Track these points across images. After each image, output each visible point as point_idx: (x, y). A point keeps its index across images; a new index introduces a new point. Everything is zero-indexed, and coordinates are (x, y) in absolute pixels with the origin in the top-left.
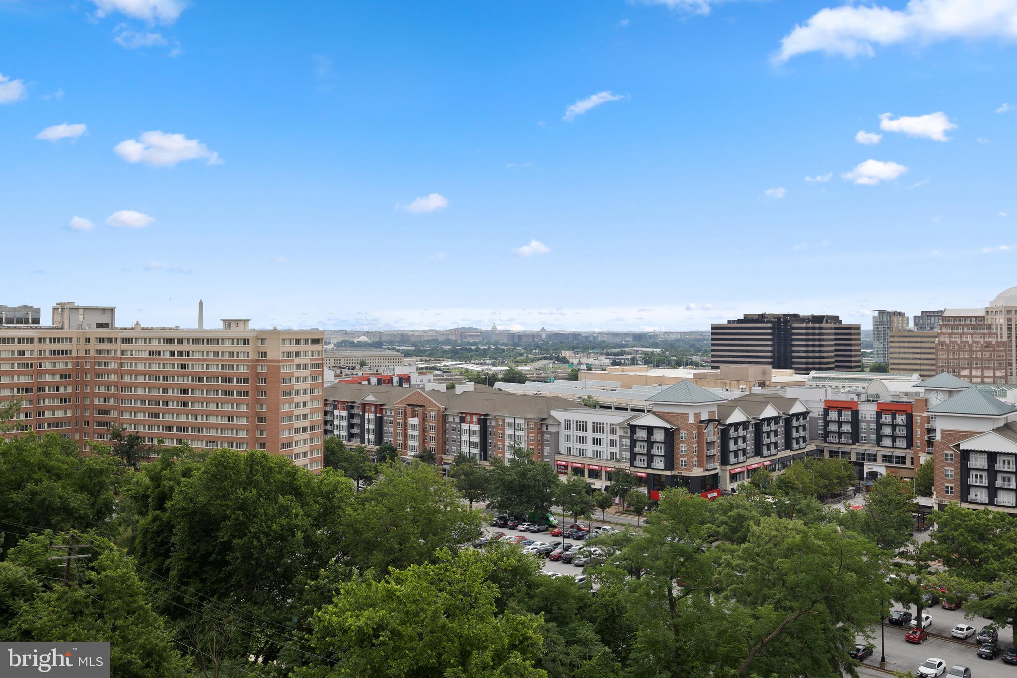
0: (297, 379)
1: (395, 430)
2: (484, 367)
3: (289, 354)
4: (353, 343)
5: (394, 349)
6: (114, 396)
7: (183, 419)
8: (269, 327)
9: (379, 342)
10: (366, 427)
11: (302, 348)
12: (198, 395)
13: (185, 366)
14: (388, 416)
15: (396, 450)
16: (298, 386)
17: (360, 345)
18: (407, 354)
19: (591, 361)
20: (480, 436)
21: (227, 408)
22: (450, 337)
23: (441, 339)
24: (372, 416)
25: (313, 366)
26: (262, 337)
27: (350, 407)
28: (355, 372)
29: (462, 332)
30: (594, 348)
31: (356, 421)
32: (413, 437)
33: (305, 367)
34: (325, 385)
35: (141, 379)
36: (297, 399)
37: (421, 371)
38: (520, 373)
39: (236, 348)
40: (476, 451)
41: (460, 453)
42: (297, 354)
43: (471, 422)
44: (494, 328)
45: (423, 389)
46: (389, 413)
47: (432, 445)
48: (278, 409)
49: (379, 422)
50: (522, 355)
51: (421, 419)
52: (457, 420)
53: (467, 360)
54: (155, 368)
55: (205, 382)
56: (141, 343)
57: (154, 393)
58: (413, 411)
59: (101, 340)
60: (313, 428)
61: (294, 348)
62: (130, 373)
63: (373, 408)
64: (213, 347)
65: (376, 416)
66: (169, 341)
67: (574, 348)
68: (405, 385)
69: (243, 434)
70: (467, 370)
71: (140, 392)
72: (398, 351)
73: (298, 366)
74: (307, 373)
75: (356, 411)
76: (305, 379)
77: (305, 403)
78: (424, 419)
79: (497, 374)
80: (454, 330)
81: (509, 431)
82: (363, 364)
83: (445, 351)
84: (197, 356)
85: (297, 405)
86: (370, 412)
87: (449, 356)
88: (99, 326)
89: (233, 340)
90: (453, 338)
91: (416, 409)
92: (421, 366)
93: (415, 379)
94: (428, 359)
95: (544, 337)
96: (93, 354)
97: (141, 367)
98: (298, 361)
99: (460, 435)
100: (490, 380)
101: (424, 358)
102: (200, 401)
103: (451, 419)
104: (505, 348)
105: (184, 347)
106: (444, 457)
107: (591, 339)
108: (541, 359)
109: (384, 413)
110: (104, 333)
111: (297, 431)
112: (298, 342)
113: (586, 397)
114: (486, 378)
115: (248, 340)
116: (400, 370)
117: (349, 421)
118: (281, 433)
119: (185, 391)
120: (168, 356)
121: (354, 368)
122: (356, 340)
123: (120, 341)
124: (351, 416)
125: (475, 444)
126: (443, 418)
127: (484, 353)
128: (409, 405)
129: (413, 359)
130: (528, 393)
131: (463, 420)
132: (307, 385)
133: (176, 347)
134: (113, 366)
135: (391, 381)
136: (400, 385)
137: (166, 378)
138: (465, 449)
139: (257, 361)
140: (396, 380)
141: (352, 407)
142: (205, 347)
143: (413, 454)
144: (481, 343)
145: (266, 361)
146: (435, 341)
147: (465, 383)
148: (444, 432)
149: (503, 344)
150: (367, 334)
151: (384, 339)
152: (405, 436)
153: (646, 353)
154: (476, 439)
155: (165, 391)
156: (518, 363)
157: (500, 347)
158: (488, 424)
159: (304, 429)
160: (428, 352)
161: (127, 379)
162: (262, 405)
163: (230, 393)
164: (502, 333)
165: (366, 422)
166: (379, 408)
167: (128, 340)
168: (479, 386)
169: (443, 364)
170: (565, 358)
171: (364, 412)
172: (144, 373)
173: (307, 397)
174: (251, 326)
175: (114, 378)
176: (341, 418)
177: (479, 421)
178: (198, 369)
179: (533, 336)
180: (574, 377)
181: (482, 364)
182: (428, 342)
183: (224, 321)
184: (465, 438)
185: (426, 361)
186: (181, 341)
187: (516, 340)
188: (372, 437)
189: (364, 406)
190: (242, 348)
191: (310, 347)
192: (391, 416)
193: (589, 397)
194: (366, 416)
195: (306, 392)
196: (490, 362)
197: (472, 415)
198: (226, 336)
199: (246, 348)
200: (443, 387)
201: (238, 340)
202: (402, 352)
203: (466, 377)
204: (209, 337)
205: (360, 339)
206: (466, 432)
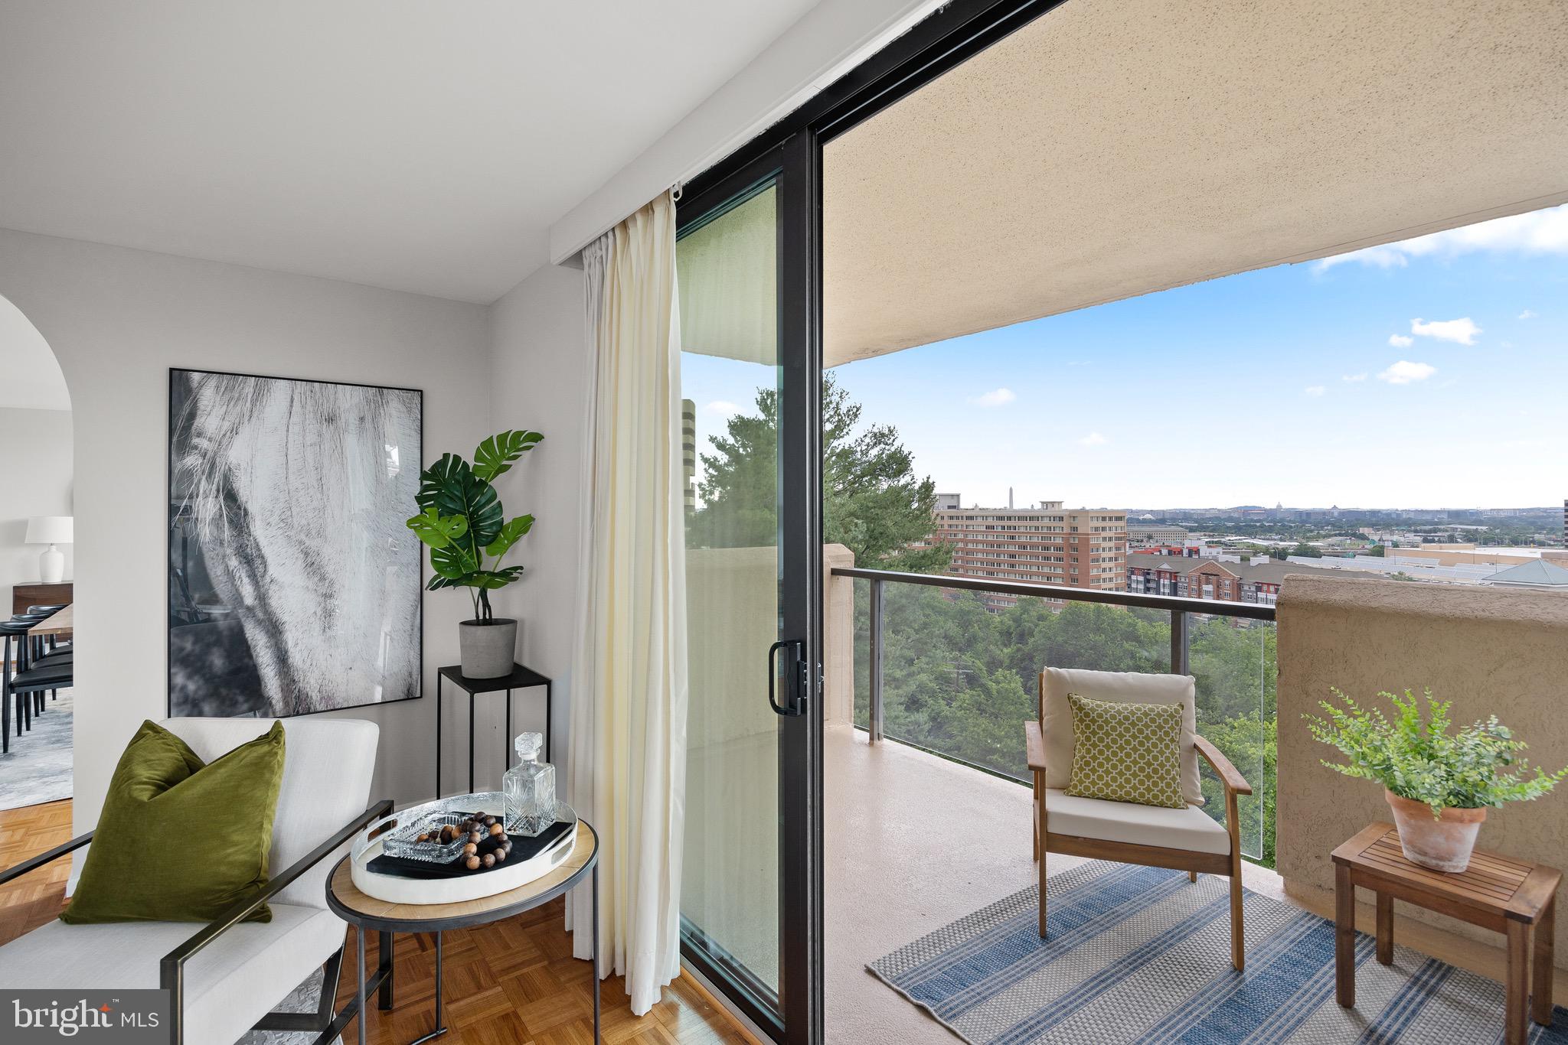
0: (1104, 550)
2: (1272, 542)
3: (1096, 529)
4: (1138, 519)
5: (1178, 525)
6: (960, 558)
8: (1079, 507)
9: (1162, 519)
11: (1107, 524)
12: (1023, 559)
13: (1013, 537)
14: (1183, 582)
16: (1104, 555)
17: (1145, 522)
18: (1192, 530)
19: (1395, 538)
21: (1046, 570)
22: (1232, 515)
23: (1223, 516)
24: (1167, 582)
25: (1117, 539)
26: (1074, 515)
27: (1146, 573)
28: (1143, 544)
29: (1246, 511)
30: (1397, 525)
31: (1152, 585)
33: (1110, 539)
34: (1127, 554)
35: (980, 547)
36: (1104, 565)
37: (1209, 544)
38: (1313, 548)
39: (1052, 524)
42: (1104, 529)
43: (1268, 591)
44: (1279, 506)
45: (1217, 561)
46: (1183, 580)
48: (1089, 573)
49: (1174, 587)
50: (1312, 531)
51: (1216, 587)
52: (1253, 589)
53: (1250, 535)
54: (990, 538)
55: (1029, 550)
56: (980, 520)
57: (990, 557)
58: (1207, 579)
59: (951, 518)
61: (1101, 524)
62: (973, 542)
63: (1168, 575)
64: (1035, 523)
65: (1171, 582)
66: (1001, 518)
67: (1372, 525)
68: (1195, 557)
70: (1255, 545)
71: (980, 556)
72: (1182, 526)
73: (1104, 539)
74: (1112, 544)
75: (1151, 577)
76: (1110, 549)
78: (1219, 586)
79: (1287, 549)
80: (1237, 508)
82: (1150, 537)
83: (1228, 527)
84: (1022, 530)
85: (1104, 570)
86: (1165, 578)
87: (1233, 531)
88: (949, 507)
90: (1236, 515)
91: (1210, 577)
92: (1207, 540)
93: (1204, 551)
94: (1212, 534)
95: (1336, 514)
96: (946, 527)
97: (980, 538)
98: (1104, 534)
100: (1281, 555)
101: (1207, 533)
102: (1025, 564)
103: (1246, 588)
104: (1293, 525)
105: (1012, 523)
107: (1394, 516)
108: (1336, 535)
109: (1178, 579)
110: (953, 512)
112: (1104, 519)
113: (1396, 574)
114: (1275, 552)
115: (1063, 518)
116: (1188, 544)
117: (1145, 585)
119: (1013, 556)
121: (1142, 541)
122: (1141, 518)
123: (964, 518)
124: (1148, 581)
126: (1239, 587)
127: (1270, 530)
128: (1203, 574)
129: (1198, 534)
130: (1324, 567)
131: (1259, 589)
132: (1112, 554)
133: (1006, 523)
134: (960, 536)
135: (1181, 552)
136: (1190, 555)
137: (999, 546)
139: (1070, 534)
140: (1185, 552)
141: (1149, 574)
142: (1028, 523)
144: (1264, 520)
145: (1078, 534)
146: (1218, 518)
147: (1260, 557)
149: (1290, 521)
150: (1151, 512)
151: (1167, 516)
153: (1468, 531)
155: (998, 555)
156: (1309, 539)
157: (1286, 523)
160: (1211, 528)
161: (970, 546)
163: (1048, 559)
164: (1289, 511)
165: (1161, 586)
166: (1174, 575)
167: (970, 518)
168: (1272, 559)
169: (1228, 538)
170: (1363, 534)
171: (1161, 578)
172: (982, 542)
173: (1112, 564)
174: (1064, 506)
175: (961, 545)
176: (1138, 582)
178: (1023, 540)
179: (1324, 513)
180: (1379, 552)
181: (1268, 539)
182: (1210, 519)
183: (1043, 503)
185: (1210, 536)
186: (1009, 518)
187: (1304, 517)
189: (1159, 573)
190: (1058, 524)
191: (1114, 523)
192: (1185, 583)
193: (1399, 573)
194: (1162, 581)
195: (1111, 559)
196: (1276, 537)
197: (1269, 585)
198: (1043, 514)
199: (1061, 524)
200: (1237, 559)
201: (1054, 517)
202: (1186, 527)
203: (1256, 551)
204: (1031, 515)
205: (1145, 517)
206: (1262, 599)
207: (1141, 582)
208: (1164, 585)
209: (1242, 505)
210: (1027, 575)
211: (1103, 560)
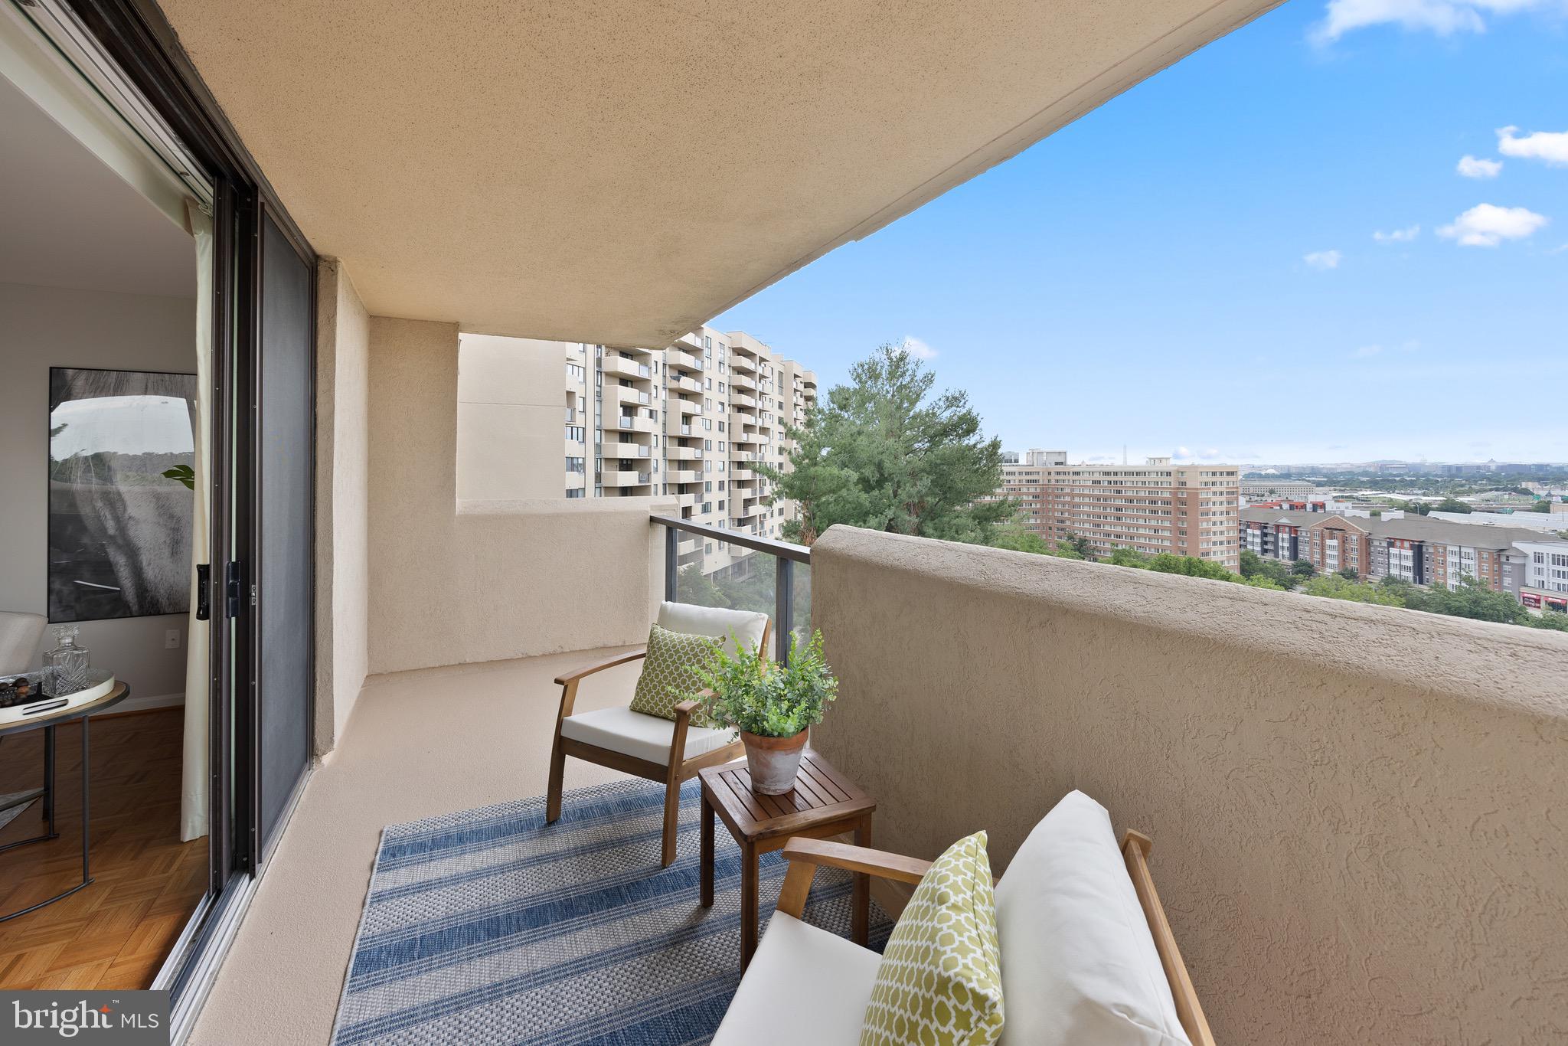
0: (1214, 503)
1: (1311, 549)
2: (1415, 497)
3: (1206, 484)
4: (1260, 474)
5: (1304, 480)
6: (1068, 511)
7: (1119, 529)
8: (1189, 463)
9: (1287, 474)
10: (1280, 544)
11: (1218, 478)
12: (1130, 512)
13: (1119, 492)
14: (1303, 536)
15: (1313, 566)
16: (1214, 509)
17: (1268, 477)
18: (1319, 484)
20: (1414, 561)
21: (1153, 523)
22: (1367, 469)
23: (1357, 471)
24: (1286, 536)
25: (1228, 493)
26: (1182, 470)
27: (1263, 527)
28: (1264, 499)
29: (1383, 466)
31: (1270, 539)
32: (1332, 556)
33: (1221, 493)
34: (1240, 509)
35: (1087, 500)
36: (1214, 519)
37: (1336, 499)
38: (1462, 504)
39: (1160, 479)
40: (1409, 575)
41: (1389, 574)
42: (1214, 484)
43: (1402, 547)
44: (1424, 461)
45: (1343, 516)
46: (1304, 534)
47: (1354, 565)
48: (1198, 526)
49: (1294, 543)
50: (1462, 486)
51: (1341, 541)
52: (1385, 544)
53: (1388, 490)
54: (1096, 492)
55: (1135, 504)
56: (1086, 475)
57: (1097, 510)
58: (1332, 534)
59: (1058, 473)
60: (1229, 542)
61: (1211, 479)
62: (1079, 496)
63: (1287, 529)
64: (1142, 478)
65: (1290, 535)
66: (1107, 474)
67: (1539, 480)
68: (1320, 511)
69: (1167, 543)
70: (1391, 500)
71: (1086, 509)
72: (1309, 481)
73: (1215, 493)
74: (1223, 498)
75: (1269, 531)
76: (1221, 503)
77: (1221, 522)
78: (1344, 541)
79: (1430, 504)
80: (1374, 463)
81: (1451, 559)
82: (1272, 492)
83: (1362, 482)
84: (1129, 484)
85: (1214, 524)
86: (1284, 532)
87: (1368, 486)
88: (1057, 463)
89: (1157, 473)
90: (1372, 470)
91: (1335, 532)
92: (1336, 495)
93: (1331, 506)
94: (1343, 488)
95: (1493, 468)
96: (1053, 482)
97: (1086, 492)
98: (1214, 489)
99: (1389, 558)
100: (1424, 510)
101: (1337, 488)
102: (1132, 517)
103: (1376, 543)
104: (1439, 479)
105: (1118, 478)
106: (1368, 576)
108: (1491, 490)
109: (1299, 534)
110: (1060, 468)
111: (1215, 543)
112: (1214, 474)
113: (1563, 531)
114: (1416, 508)
115: (1170, 473)
116: (1313, 498)
117: (1262, 538)
118: (1200, 544)
119: (1120, 510)
120: (1140, 485)
121: (1263, 495)
122: (1263, 473)
123: (1071, 474)
124: (1265, 535)
125: (1408, 568)
126: (1368, 542)
127: (1412, 484)
128: (1327, 529)
129: (1325, 489)
130: (1474, 522)
131: (1391, 544)
132: (1224, 508)
133: (1112, 478)
134: (1067, 490)
135: (1304, 507)
136: (1314, 511)
137: (1105, 500)
138: (1394, 572)
139: (1178, 488)
140: (1309, 507)
141: (1266, 528)
142: (1135, 478)
143: (1332, 571)
144: (1406, 474)
145: (1186, 489)
146: (1350, 473)
147: (1393, 512)
148: (1369, 554)
149: (1436, 476)
150: (1274, 467)
151: (1293, 471)
152: (1323, 555)
154: (1410, 563)
155: (1105, 508)
156: (1458, 494)
157: (1431, 478)
158: (1424, 550)
159: (1221, 543)
160: (1342, 483)
161: (1077, 500)
162: (1183, 522)
163: (1156, 512)
164: (1435, 466)
165: (1280, 540)
166: (1293, 529)
167: (1078, 473)
168: (1408, 514)
169: (1361, 493)
170: (1526, 489)
171: (1278, 532)
172: (1089, 496)
173: (1224, 518)
174: (1173, 463)
175: (1068, 499)
176: (1254, 535)
177: (1412, 547)
178: (1130, 494)
179: (1478, 468)
180: (1544, 508)
181: (1408, 494)
182: (1342, 473)
183: (1148, 459)
184: (1393, 561)
185: (1340, 490)
186: (1116, 474)
187: (1454, 471)
188: (1287, 553)
189: (1278, 527)
190: (1165, 478)
191: (1225, 478)
192: (1308, 537)
194: (1280, 535)
195: (1222, 513)
196: (1419, 492)
197: (1402, 540)
198: (1150, 469)
199: (1169, 479)
200: (1366, 514)
201: (1161, 473)
202: (1314, 482)
203: (1392, 505)
204: (1138, 470)
205: (1268, 472)
206: (1395, 556)
207: (1257, 536)
208: (1283, 539)
209: (1381, 460)
210: (1134, 528)
211: (1214, 514)
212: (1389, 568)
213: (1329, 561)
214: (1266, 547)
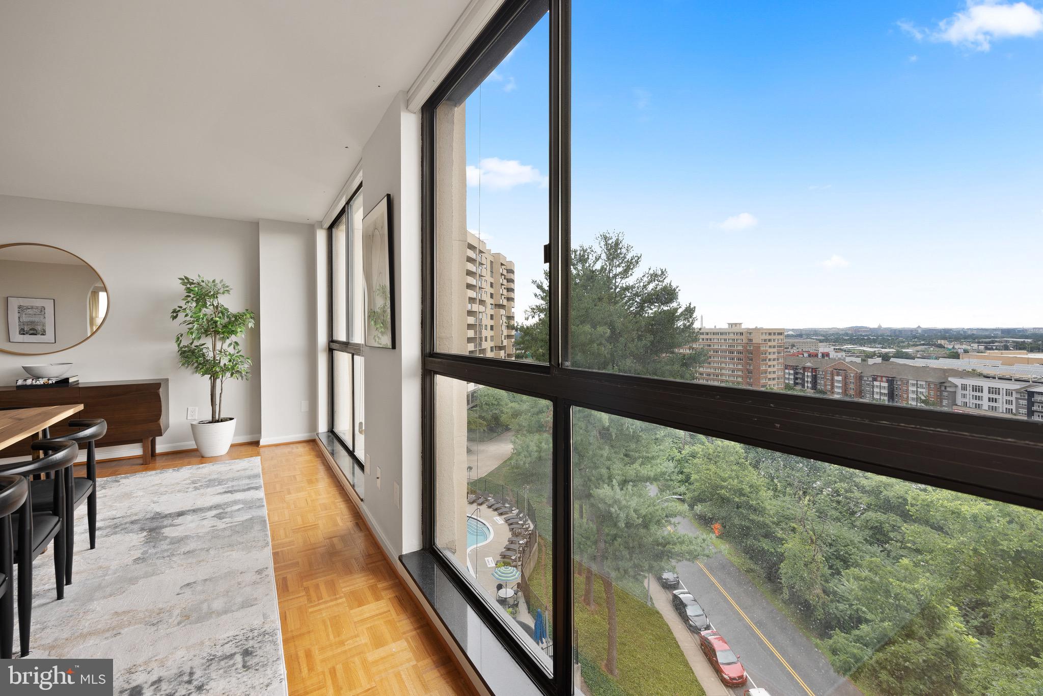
0: (770, 353)
1: (825, 382)
2: (878, 349)
3: (765, 340)
5: (811, 338)
7: (709, 370)
8: (754, 327)
9: (800, 334)
10: (806, 379)
11: (772, 337)
12: (716, 359)
14: (820, 374)
16: (769, 357)
17: (789, 336)
18: (821, 341)
19: (965, 347)
20: (888, 390)
21: (731, 366)
22: (847, 332)
23: (841, 333)
24: (810, 374)
25: (778, 347)
26: (750, 332)
27: (795, 368)
28: (789, 350)
29: (857, 329)
30: (965, 338)
31: (799, 376)
32: (839, 387)
33: (774, 347)
36: (770, 363)
37: (835, 350)
38: (907, 353)
39: (736, 337)
42: (770, 340)
43: (881, 381)
44: (880, 326)
45: (845, 361)
46: (821, 373)
47: (852, 392)
48: (759, 368)
49: (815, 379)
50: (903, 342)
51: (844, 377)
52: (870, 379)
53: (861, 345)
55: (720, 353)
58: (838, 373)
60: (778, 379)
61: (768, 337)
63: (810, 370)
64: (724, 337)
65: (812, 374)
67: (947, 339)
68: (827, 358)
69: (740, 379)
72: (814, 339)
73: (770, 347)
74: (775, 350)
75: (799, 371)
76: (774, 353)
77: (774, 366)
78: (846, 377)
79: (889, 353)
81: (911, 388)
82: (793, 346)
83: (844, 340)
84: (716, 341)
85: (770, 366)
86: (808, 372)
87: (849, 342)
89: (734, 333)
90: (850, 332)
91: (840, 371)
92: (832, 348)
93: (833, 355)
94: (834, 344)
98: (770, 344)
99: (873, 388)
100: (886, 358)
101: (832, 344)
103: (865, 379)
104: (890, 338)
108: (921, 345)
109: (818, 373)
111: (770, 379)
112: (770, 334)
114: (882, 356)
115: (742, 333)
116: (820, 350)
117: (794, 376)
124: (796, 373)
125: (885, 394)
126: (860, 378)
127: (874, 341)
128: (834, 369)
129: (825, 344)
130: (919, 365)
131: (875, 379)
132: (775, 356)
135: (816, 355)
136: (824, 358)
138: (877, 397)
139: (747, 343)
140: (820, 355)
141: (797, 369)
142: (719, 337)
144: (870, 335)
145: (752, 344)
146: (837, 334)
147: (875, 359)
148: (861, 385)
149: (888, 336)
150: (793, 330)
151: (804, 332)
152: (833, 386)
153: (1017, 343)
154: (886, 391)
156: (904, 347)
157: (885, 337)
158: (895, 383)
159: (774, 379)
160: (833, 340)
162: (750, 365)
163: (733, 359)
164: (886, 329)
166: (814, 370)
169: (846, 347)
170: (941, 345)
171: (804, 372)
173: (775, 363)
174: (743, 326)
176: (789, 374)
177: (888, 381)
178: (716, 347)
179: (912, 331)
180: (954, 356)
181: (874, 347)
182: (832, 334)
183: (729, 324)
184: (876, 390)
186: (707, 334)
187: (897, 333)
188: (810, 385)
189: (804, 369)
190: (739, 337)
191: (776, 337)
192: (823, 375)
193: (973, 370)
194: (806, 374)
195: (774, 360)
196: (879, 346)
197: (882, 377)
198: (730, 331)
199: (741, 337)
200: (859, 360)
201: (737, 333)
202: (816, 339)
203: (871, 356)
204: (722, 331)
205: (788, 333)
206: (877, 386)
207: (792, 374)
208: (807, 376)
209: (855, 326)
210: (718, 369)
211: (770, 360)
212: (873, 394)
213: (836, 390)
214: (797, 381)
